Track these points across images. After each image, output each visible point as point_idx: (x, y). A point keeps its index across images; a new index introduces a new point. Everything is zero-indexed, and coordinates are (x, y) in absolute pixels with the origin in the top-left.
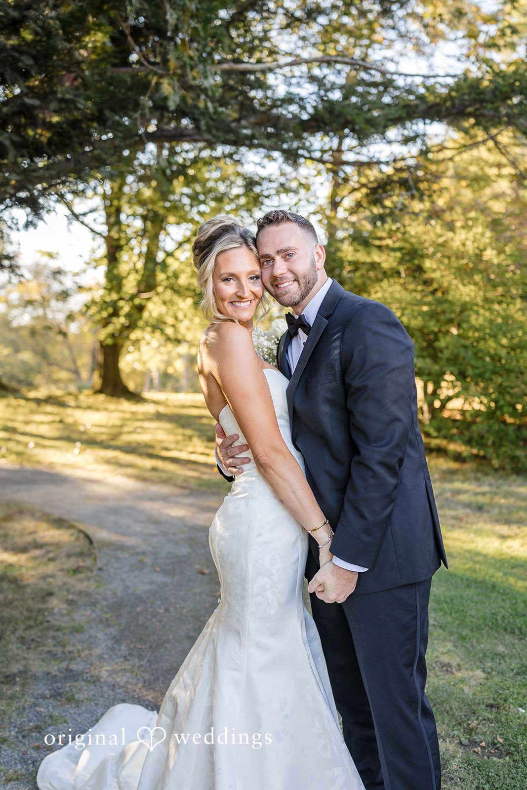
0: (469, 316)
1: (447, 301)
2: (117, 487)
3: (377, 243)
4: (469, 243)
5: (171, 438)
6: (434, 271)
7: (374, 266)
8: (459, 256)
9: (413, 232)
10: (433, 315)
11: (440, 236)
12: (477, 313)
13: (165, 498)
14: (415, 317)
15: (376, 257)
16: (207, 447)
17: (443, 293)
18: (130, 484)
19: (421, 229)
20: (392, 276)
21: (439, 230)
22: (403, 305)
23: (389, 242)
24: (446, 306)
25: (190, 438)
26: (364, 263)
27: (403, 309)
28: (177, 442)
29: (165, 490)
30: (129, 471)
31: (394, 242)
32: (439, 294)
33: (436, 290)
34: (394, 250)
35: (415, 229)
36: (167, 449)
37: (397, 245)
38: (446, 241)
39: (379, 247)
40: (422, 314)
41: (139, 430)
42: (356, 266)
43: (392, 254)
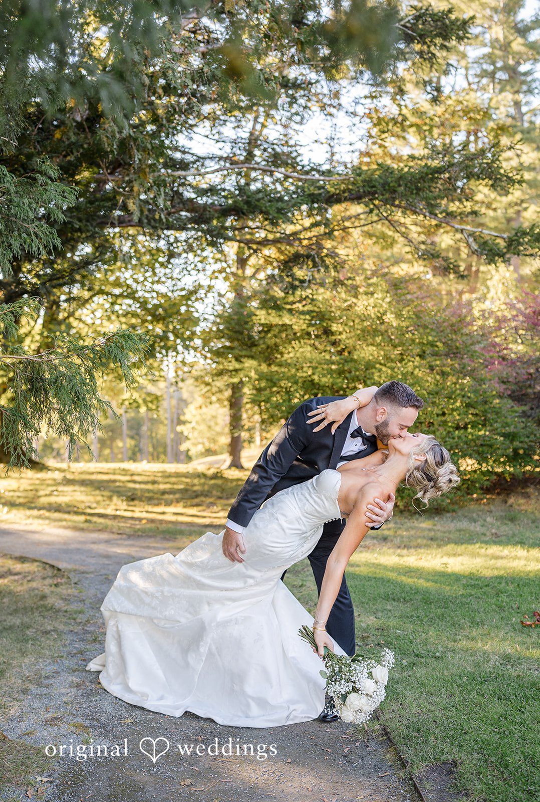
0: (373, 373)
1: (352, 360)
2: (58, 536)
3: (288, 307)
4: (370, 308)
5: (91, 498)
6: (341, 333)
7: (285, 327)
8: (363, 318)
9: (320, 298)
10: (340, 373)
11: (346, 301)
12: (380, 370)
13: (107, 542)
14: (324, 376)
15: (287, 319)
16: (129, 505)
17: (349, 353)
18: (69, 533)
19: (328, 294)
20: (302, 337)
21: (343, 295)
22: (314, 365)
23: (299, 306)
24: (351, 365)
25: (110, 498)
26: (276, 325)
27: (314, 368)
28: (98, 502)
29: (104, 536)
30: (64, 523)
31: (304, 306)
32: (346, 354)
33: (343, 350)
34: (303, 313)
35: (322, 295)
36: (90, 507)
37: (306, 308)
38: (350, 306)
39: (290, 311)
40: (331, 372)
41: (55, 493)
42: (268, 328)
43: (302, 317)
